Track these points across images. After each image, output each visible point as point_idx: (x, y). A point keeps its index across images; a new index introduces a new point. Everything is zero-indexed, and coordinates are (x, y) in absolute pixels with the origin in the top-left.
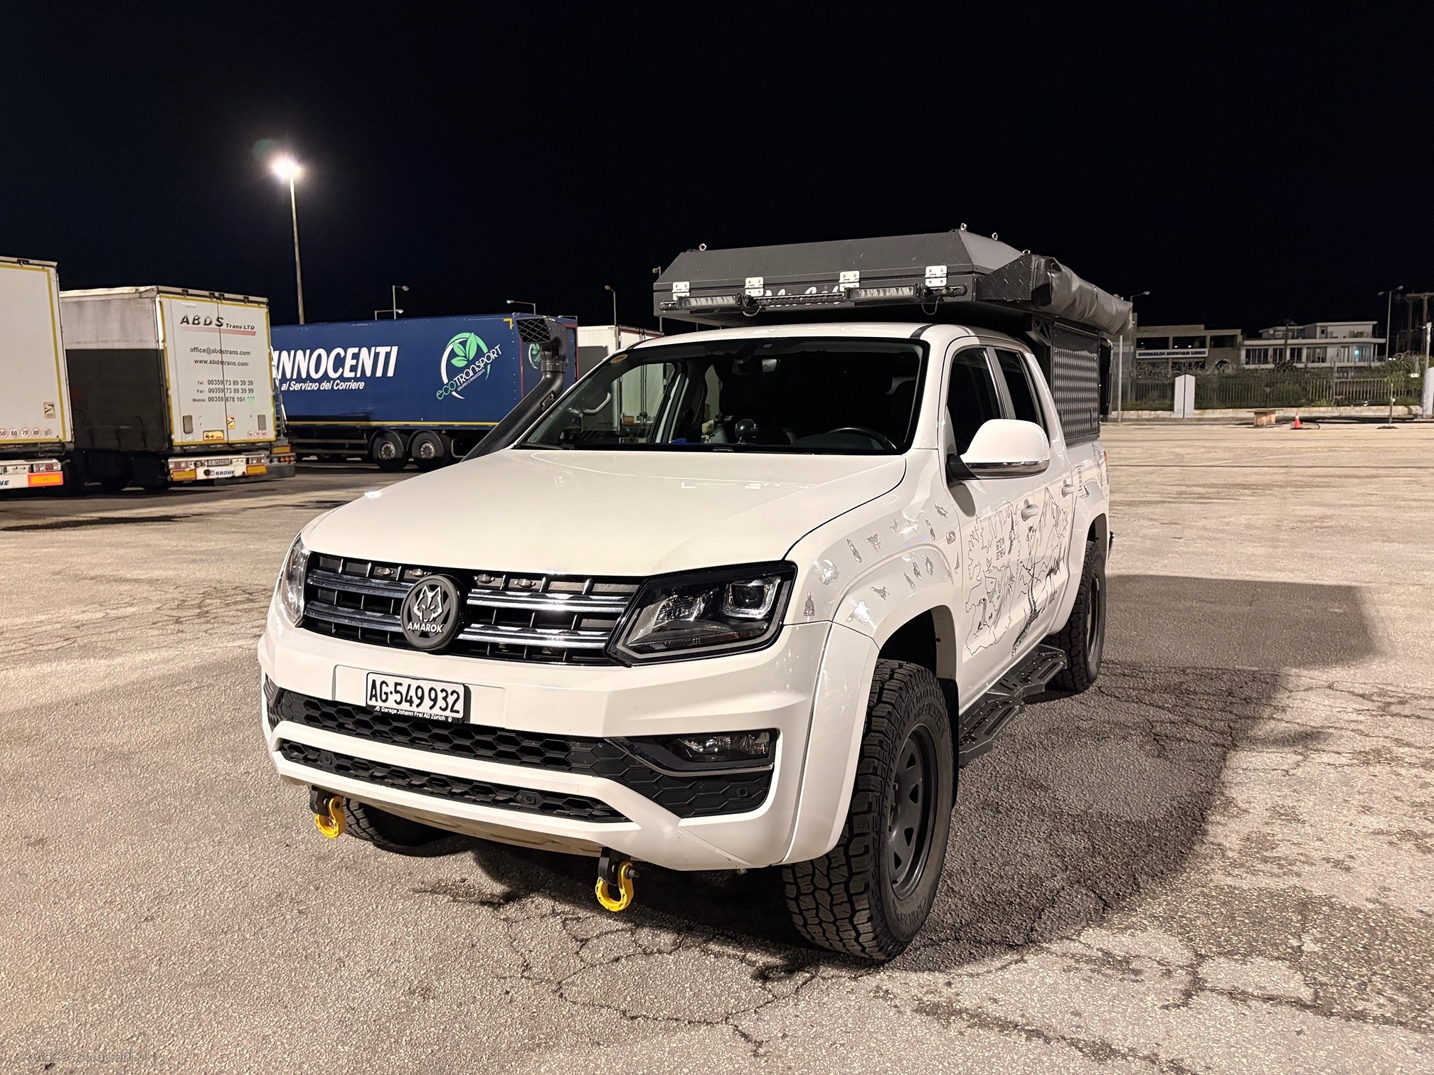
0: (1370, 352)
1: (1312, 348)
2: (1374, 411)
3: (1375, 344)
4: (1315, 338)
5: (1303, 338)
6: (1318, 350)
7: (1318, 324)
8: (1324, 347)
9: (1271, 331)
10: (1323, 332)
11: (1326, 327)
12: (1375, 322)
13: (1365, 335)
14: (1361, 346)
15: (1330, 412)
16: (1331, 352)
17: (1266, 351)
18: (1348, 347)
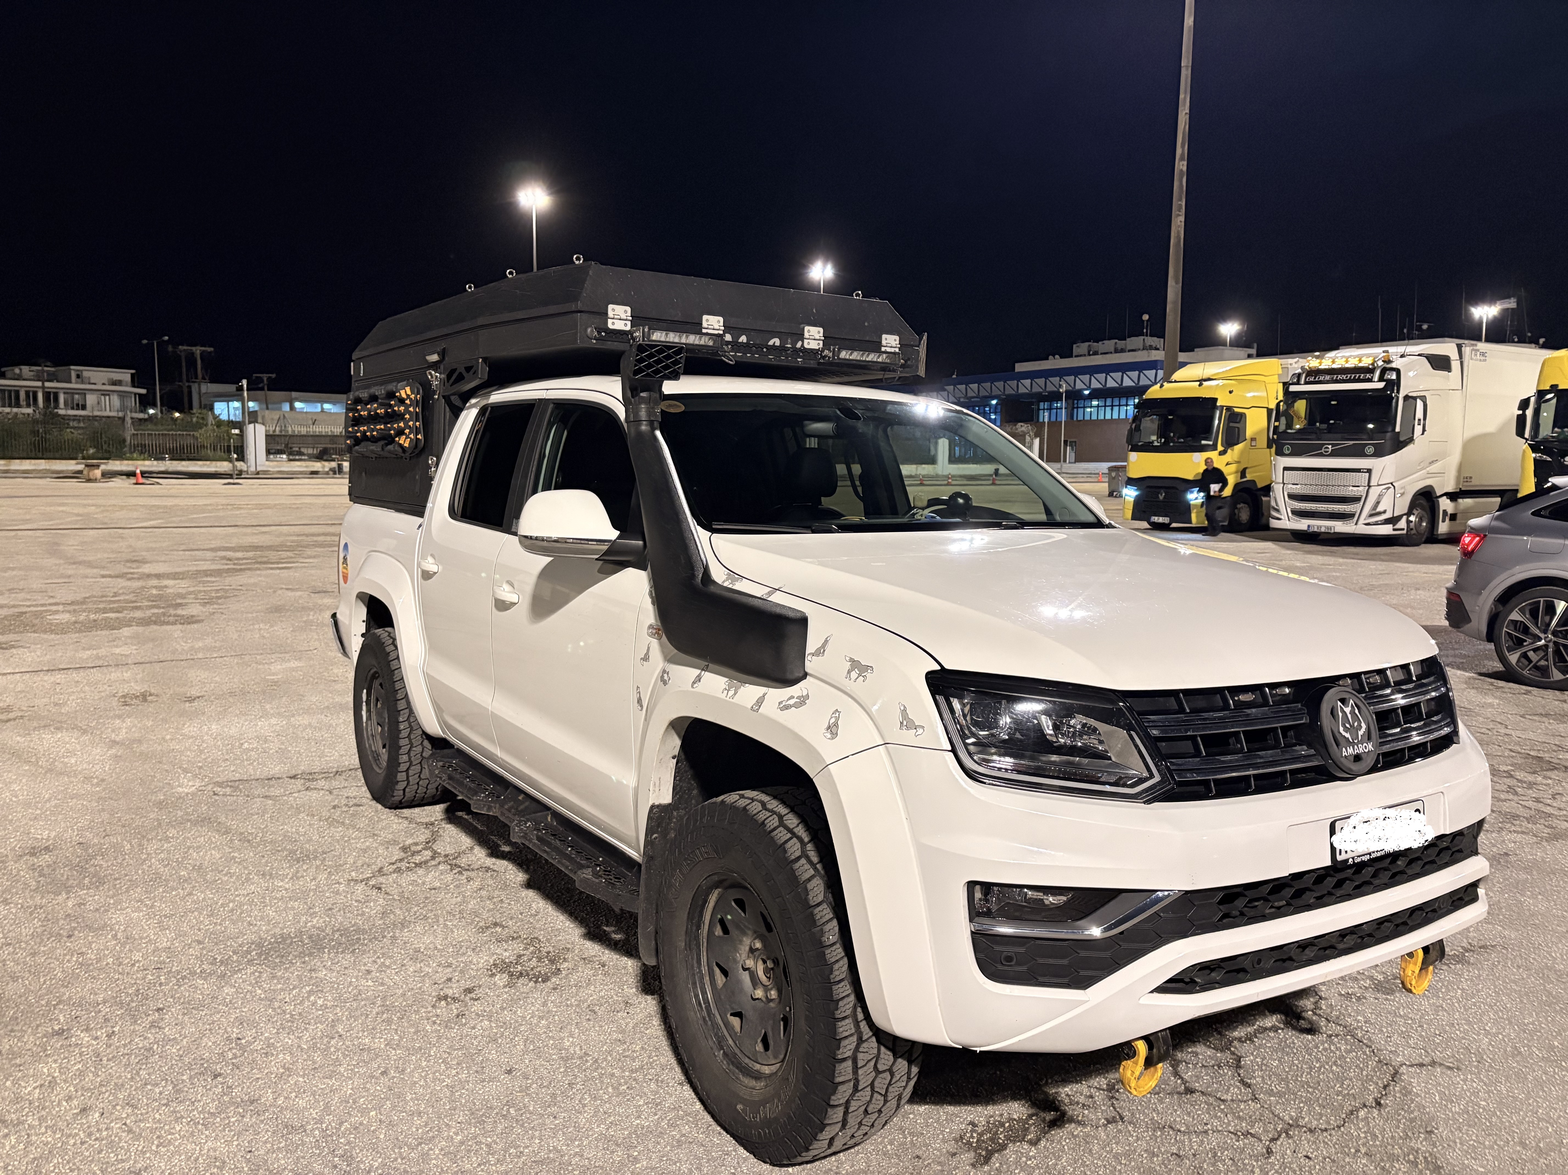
0: (132, 402)
1: (70, 393)
2: (201, 466)
3: (135, 394)
4: (70, 382)
5: (58, 381)
6: (76, 396)
7: (72, 367)
8: (83, 393)
9: (17, 371)
10: (78, 376)
11: (82, 371)
12: (133, 371)
13: (124, 383)
14: (122, 395)
15: (156, 466)
16: (91, 399)
17: (17, 393)
18: (109, 395)
